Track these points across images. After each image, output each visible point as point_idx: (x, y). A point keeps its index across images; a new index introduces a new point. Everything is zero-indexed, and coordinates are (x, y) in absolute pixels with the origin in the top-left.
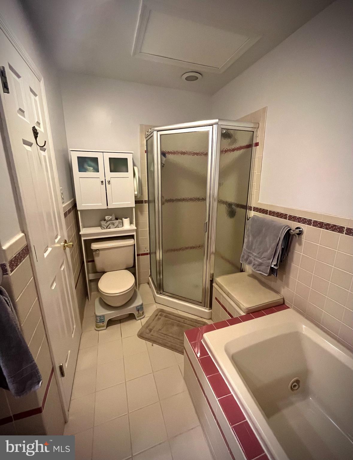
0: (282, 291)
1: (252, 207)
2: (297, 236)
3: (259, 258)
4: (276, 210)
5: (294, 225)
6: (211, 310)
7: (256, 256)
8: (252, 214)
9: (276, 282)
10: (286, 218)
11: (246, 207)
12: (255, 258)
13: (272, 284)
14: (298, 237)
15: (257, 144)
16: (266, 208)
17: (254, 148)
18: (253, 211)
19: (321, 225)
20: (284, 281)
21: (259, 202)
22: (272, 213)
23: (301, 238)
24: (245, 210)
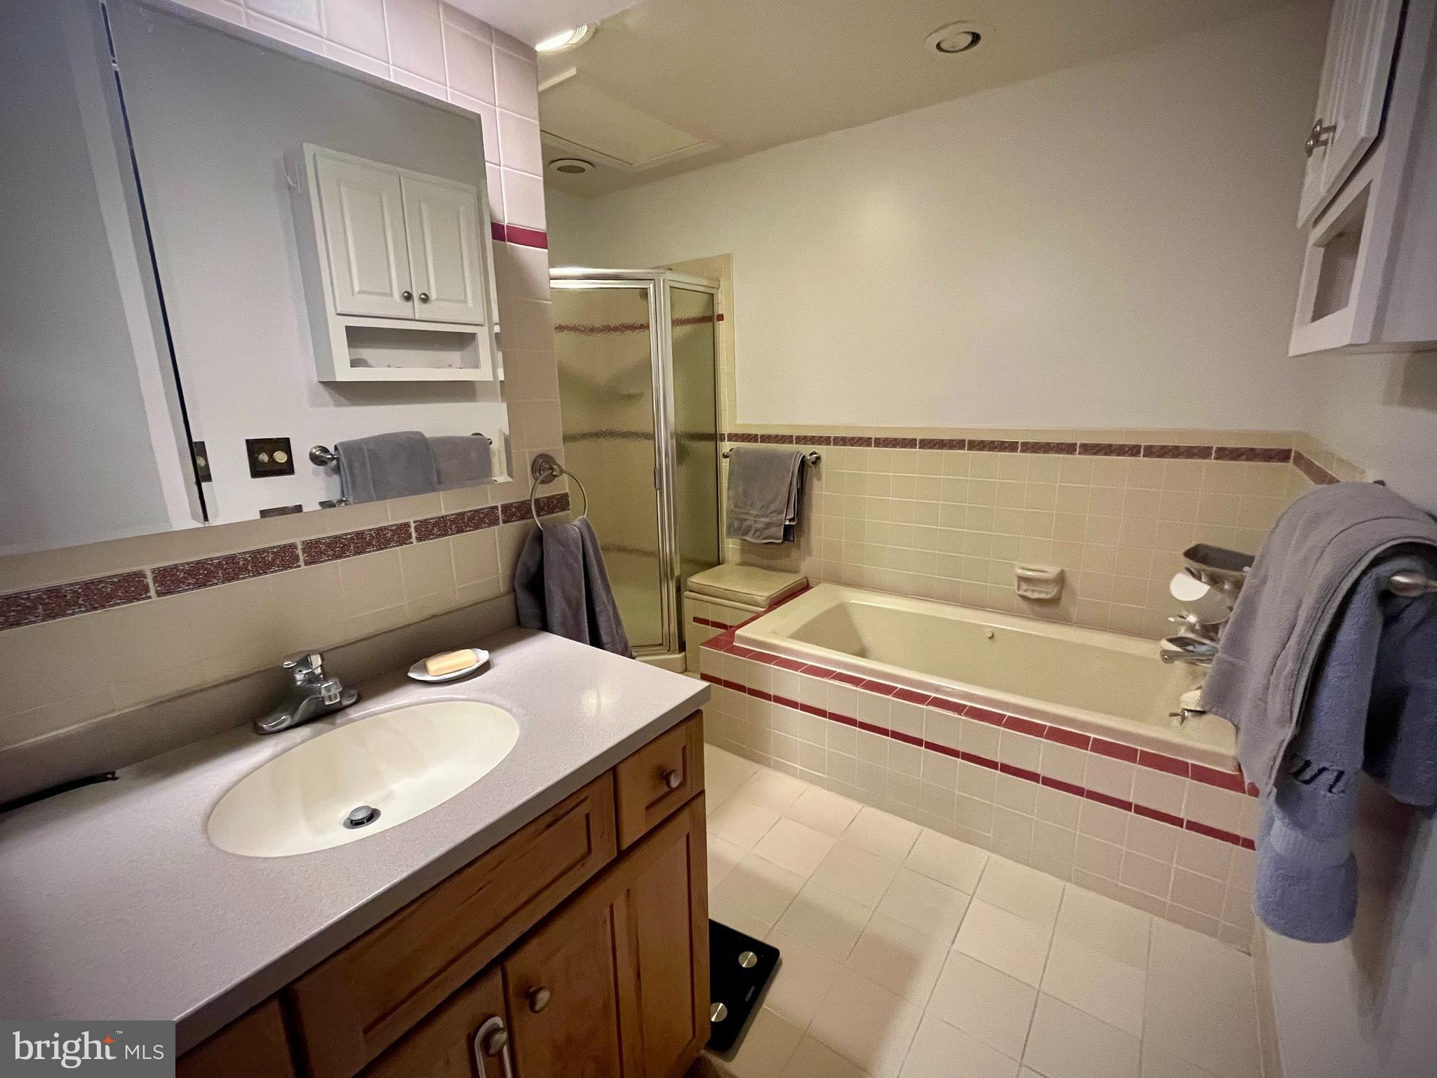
0: (802, 565)
1: (724, 434)
2: (813, 466)
3: (763, 516)
4: (773, 432)
5: (806, 450)
6: (683, 653)
7: (756, 516)
8: (726, 446)
9: (789, 556)
10: (791, 442)
11: (715, 437)
12: (756, 519)
13: (784, 562)
14: (815, 468)
15: (721, 317)
16: (753, 432)
17: (717, 323)
18: (728, 441)
19: (843, 441)
20: (802, 547)
21: (738, 422)
22: (766, 439)
23: (819, 468)
24: (713, 443)
